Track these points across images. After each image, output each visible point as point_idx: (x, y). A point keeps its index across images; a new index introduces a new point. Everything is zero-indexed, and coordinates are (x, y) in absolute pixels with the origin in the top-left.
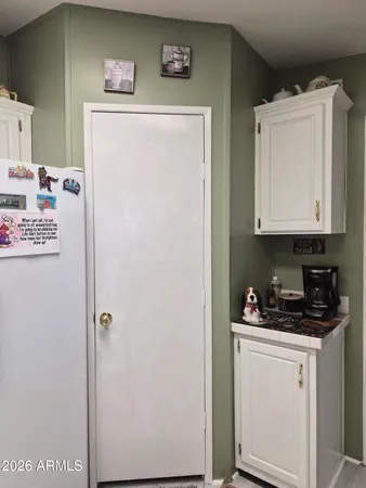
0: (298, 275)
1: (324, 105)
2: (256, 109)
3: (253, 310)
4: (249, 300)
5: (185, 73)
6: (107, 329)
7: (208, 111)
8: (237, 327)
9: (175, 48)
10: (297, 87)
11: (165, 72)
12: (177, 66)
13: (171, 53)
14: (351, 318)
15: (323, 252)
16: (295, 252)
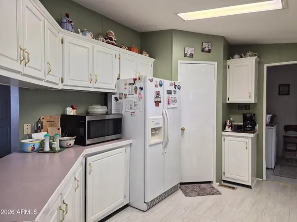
0: (241, 117)
1: (252, 62)
2: (228, 60)
3: (229, 127)
4: (228, 124)
5: (209, 51)
6: (183, 133)
7: (216, 63)
8: (223, 133)
9: (207, 44)
10: (242, 54)
11: (203, 50)
12: (207, 49)
13: (205, 45)
14: (259, 131)
15: (249, 109)
16: (239, 109)
